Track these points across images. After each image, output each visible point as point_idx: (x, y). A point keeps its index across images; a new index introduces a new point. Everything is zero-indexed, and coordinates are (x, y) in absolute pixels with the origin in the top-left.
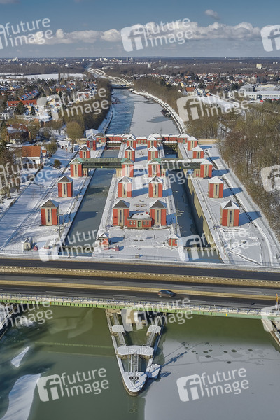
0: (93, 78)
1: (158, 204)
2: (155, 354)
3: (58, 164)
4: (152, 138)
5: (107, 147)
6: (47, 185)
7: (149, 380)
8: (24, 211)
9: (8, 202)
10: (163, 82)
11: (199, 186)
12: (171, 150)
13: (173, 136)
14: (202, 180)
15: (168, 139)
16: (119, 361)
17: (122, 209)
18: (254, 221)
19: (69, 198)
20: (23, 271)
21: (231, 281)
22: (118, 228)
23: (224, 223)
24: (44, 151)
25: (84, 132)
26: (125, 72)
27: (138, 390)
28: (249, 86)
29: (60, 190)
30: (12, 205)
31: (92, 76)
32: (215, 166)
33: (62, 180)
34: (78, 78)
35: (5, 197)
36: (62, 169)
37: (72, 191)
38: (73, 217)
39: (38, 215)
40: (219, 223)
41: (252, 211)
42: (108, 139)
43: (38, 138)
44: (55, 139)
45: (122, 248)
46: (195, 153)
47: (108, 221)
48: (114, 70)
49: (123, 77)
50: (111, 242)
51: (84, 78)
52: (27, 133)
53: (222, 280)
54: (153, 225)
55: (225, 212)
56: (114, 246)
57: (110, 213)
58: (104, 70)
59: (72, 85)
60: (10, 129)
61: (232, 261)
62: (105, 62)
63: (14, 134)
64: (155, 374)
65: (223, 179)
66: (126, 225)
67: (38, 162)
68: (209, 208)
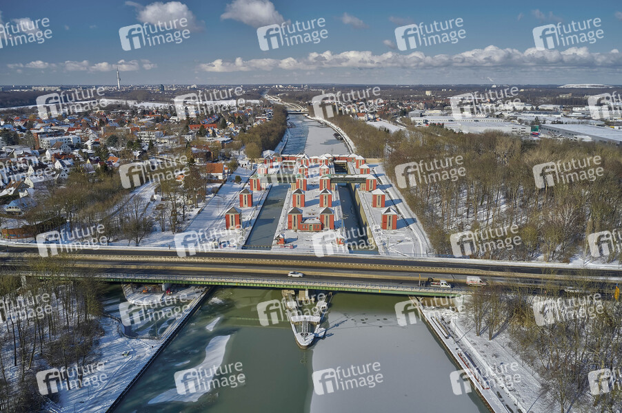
0: (269, 104)
1: (327, 211)
2: (322, 322)
3: (239, 180)
4: (324, 157)
6: (230, 197)
7: (316, 339)
8: (209, 217)
9: (196, 211)
11: (364, 197)
12: (341, 168)
13: (343, 156)
14: (368, 193)
15: (339, 158)
16: (293, 326)
17: (296, 215)
18: (411, 226)
19: (249, 208)
20: (213, 261)
21: (385, 267)
22: (292, 231)
23: (384, 227)
24: (226, 169)
25: (262, 152)
26: (300, 98)
27: (307, 344)
28: (417, 111)
29: (241, 201)
30: (199, 212)
31: (268, 102)
32: (380, 181)
33: (243, 192)
34: (255, 104)
35: (193, 207)
36: (242, 184)
37: (252, 202)
38: (253, 223)
39: (223, 221)
41: (410, 217)
42: (284, 159)
43: (220, 158)
44: (236, 158)
45: (296, 246)
46: (362, 170)
47: (284, 226)
48: (290, 97)
49: (298, 103)
50: (286, 242)
51: (261, 103)
52: (209, 153)
53: (378, 267)
54: (322, 229)
55: (384, 217)
56: (289, 245)
57: (285, 219)
58: (280, 97)
59: (249, 110)
60: (194, 149)
61: (387, 253)
62: (281, 89)
63: (198, 154)
64: (321, 334)
65: (387, 192)
66: (299, 228)
67: (221, 177)
68: (372, 215)
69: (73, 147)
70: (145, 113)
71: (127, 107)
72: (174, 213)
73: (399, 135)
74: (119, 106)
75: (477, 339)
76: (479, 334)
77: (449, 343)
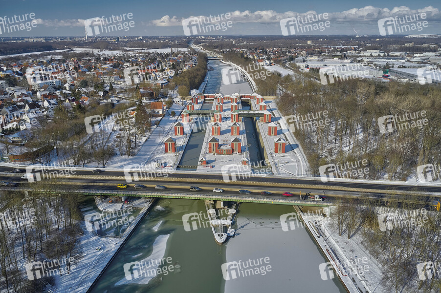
0: (194, 52)
1: (236, 140)
2: (232, 224)
3: (174, 114)
4: (234, 96)
5: (204, 102)
6: (167, 127)
7: (229, 237)
8: (154, 144)
9: (144, 139)
10: (242, 55)
11: (262, 127)
12: (246, 104)
13: (248, 95)
14: (264, 124)
15: (244, 97)
16: (212, 227)
17: (214, 143)
18: (295, 150)
19: (181, 136)
20: (157, 180)
21: (276, 184)
22: (212, 154)
23: (276, 151)
24: (164, 105)
25: (190, 91)
26: (217, 47)
27: (222, 242)
28: (301, 58)
29: (176, 131)
30: (146, 140)
31: (194, 50)
32: (274, 115)
33: (177, 125)
34: (185, 52)
35: (142, 136)
36: (176, 117)
37: (183, 132)
38: (184, 148)
39: (163, 146)
40: (273, 151)
41: (294, 143)
42: (205, 97)
43: (160, 96)
44: (171, 97)
45: (214, 166)
46: (261, 106)
47: (206, 150)
48: (209, 46)
49: (215, 51)
50: (207, 163)
51: (188, 51)
52: (153, 93)
53: (271, 184)
54: (233, 153)
55: (276, 144)
56: (209, 165)
57: (207, 145)
58: (202, 46)
59: (180, 57)
60: (141, 90)
61: (279, 173)
62: (203, 39)
63: (144, 94)
64: (232, 234)
65: (278, 123)
66: (216, 152)
67: (161, 112)
68: (268, 142)
69: (56, 89)
70: (106, 60)
71: (93, 55)
72: (129, 141)
73: (288, 77)
74: (87, 54)
75: (339, 238)
76: (341, 234)
77: (320, 241)
